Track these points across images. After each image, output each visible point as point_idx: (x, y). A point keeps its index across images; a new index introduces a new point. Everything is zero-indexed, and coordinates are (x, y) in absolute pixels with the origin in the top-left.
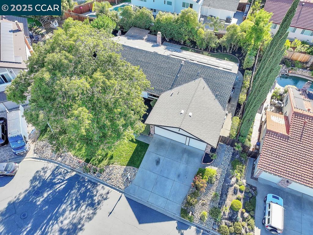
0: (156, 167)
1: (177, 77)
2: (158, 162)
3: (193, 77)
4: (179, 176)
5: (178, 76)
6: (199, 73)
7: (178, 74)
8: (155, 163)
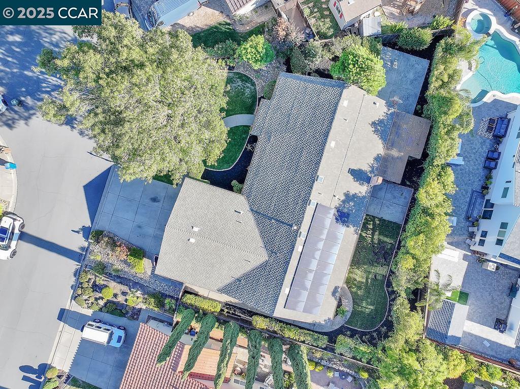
0: (149, 198)
1: (270, 219)
2: (154, 200)
3: (269, 244)
4: (140, 227)
5: (273, 221)
6: (276, 254)
7: (274, 219)
8: (153, 196)
